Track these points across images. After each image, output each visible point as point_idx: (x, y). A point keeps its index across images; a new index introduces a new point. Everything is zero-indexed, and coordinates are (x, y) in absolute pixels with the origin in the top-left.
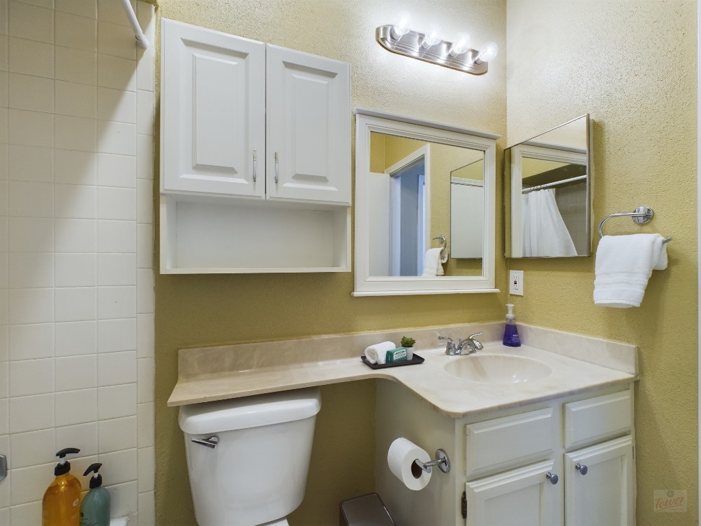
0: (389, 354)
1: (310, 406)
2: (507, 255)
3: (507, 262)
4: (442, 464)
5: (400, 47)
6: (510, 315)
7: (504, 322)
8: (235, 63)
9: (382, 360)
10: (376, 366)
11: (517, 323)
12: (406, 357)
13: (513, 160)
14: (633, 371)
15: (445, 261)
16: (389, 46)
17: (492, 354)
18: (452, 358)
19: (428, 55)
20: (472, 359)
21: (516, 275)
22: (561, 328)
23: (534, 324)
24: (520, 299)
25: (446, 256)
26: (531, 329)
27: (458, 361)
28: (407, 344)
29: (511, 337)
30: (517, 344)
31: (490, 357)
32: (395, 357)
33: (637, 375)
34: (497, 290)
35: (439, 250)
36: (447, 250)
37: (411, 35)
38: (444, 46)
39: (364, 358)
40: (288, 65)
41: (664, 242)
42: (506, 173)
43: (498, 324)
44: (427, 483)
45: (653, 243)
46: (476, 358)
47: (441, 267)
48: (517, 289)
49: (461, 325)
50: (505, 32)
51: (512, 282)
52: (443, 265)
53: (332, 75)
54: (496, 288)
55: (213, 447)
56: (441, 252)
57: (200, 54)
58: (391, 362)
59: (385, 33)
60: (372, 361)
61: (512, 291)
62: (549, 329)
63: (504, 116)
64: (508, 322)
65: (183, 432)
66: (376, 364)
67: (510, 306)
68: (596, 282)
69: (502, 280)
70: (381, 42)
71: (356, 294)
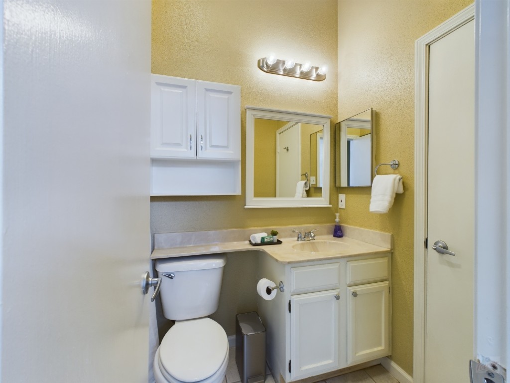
0: (263, 238)
1: (219, 263)
2: (337, 185)
3: (337, 189)
4: (280, 288)
5: (273, 70)
6: (337, 220)
7: (334, 224)
8: (181, 91)
9: (259, 241)
10: (256, 245)
11: (341, 224)
12: (273, 241)
13: (341, 130)
14: (390, 247)
15: (307, 189)
16: (265, 70)
17: (323, 241)
18: (300, 242)
19: (289, 73)
20: (311, 243)
21: (342, 197)
22: (361, 226)
23: (349, 224)
24: (343, 211)
25: (309, 186)
26: (348, 228)
27: (302, 244)
28: (274, 234)
29: (338, 232)
30: (341, 236)
31: (322, 242)
32: (266, 240)
33: (391, 249)
34: (331, 206)
35: (304, 182)
36: (308, 182)
37: (278, 62)
38: (299, 67)
39: (250, 241)
40: (207, 90)
41: (400, 180)
42: (337, 138)
43: (330, 225)
44: (273, 297)
45: (395, 180)
46: (314, 243)
47: (305, 192)
48: (342, 205)
49: (309, 225)
50: (336, 54)
51: (340, 201)
52: (306, 191)
53: (230, 93)
54: (330, 204)
55: (172, 278)
56: (305, 183)
57: (164, 89)
58: (263, 243)
59: (263, 63)
60: (254, 242)
61: (340, 207)
62: (356, 227)
63: (336, 104)
64: (336, 224)
65: (157, 271)
66: (256, 243)
67: (337, 214)
68: (371, 200)
69: (333, 199)
70: (261, 68)
71: (246, 207)
